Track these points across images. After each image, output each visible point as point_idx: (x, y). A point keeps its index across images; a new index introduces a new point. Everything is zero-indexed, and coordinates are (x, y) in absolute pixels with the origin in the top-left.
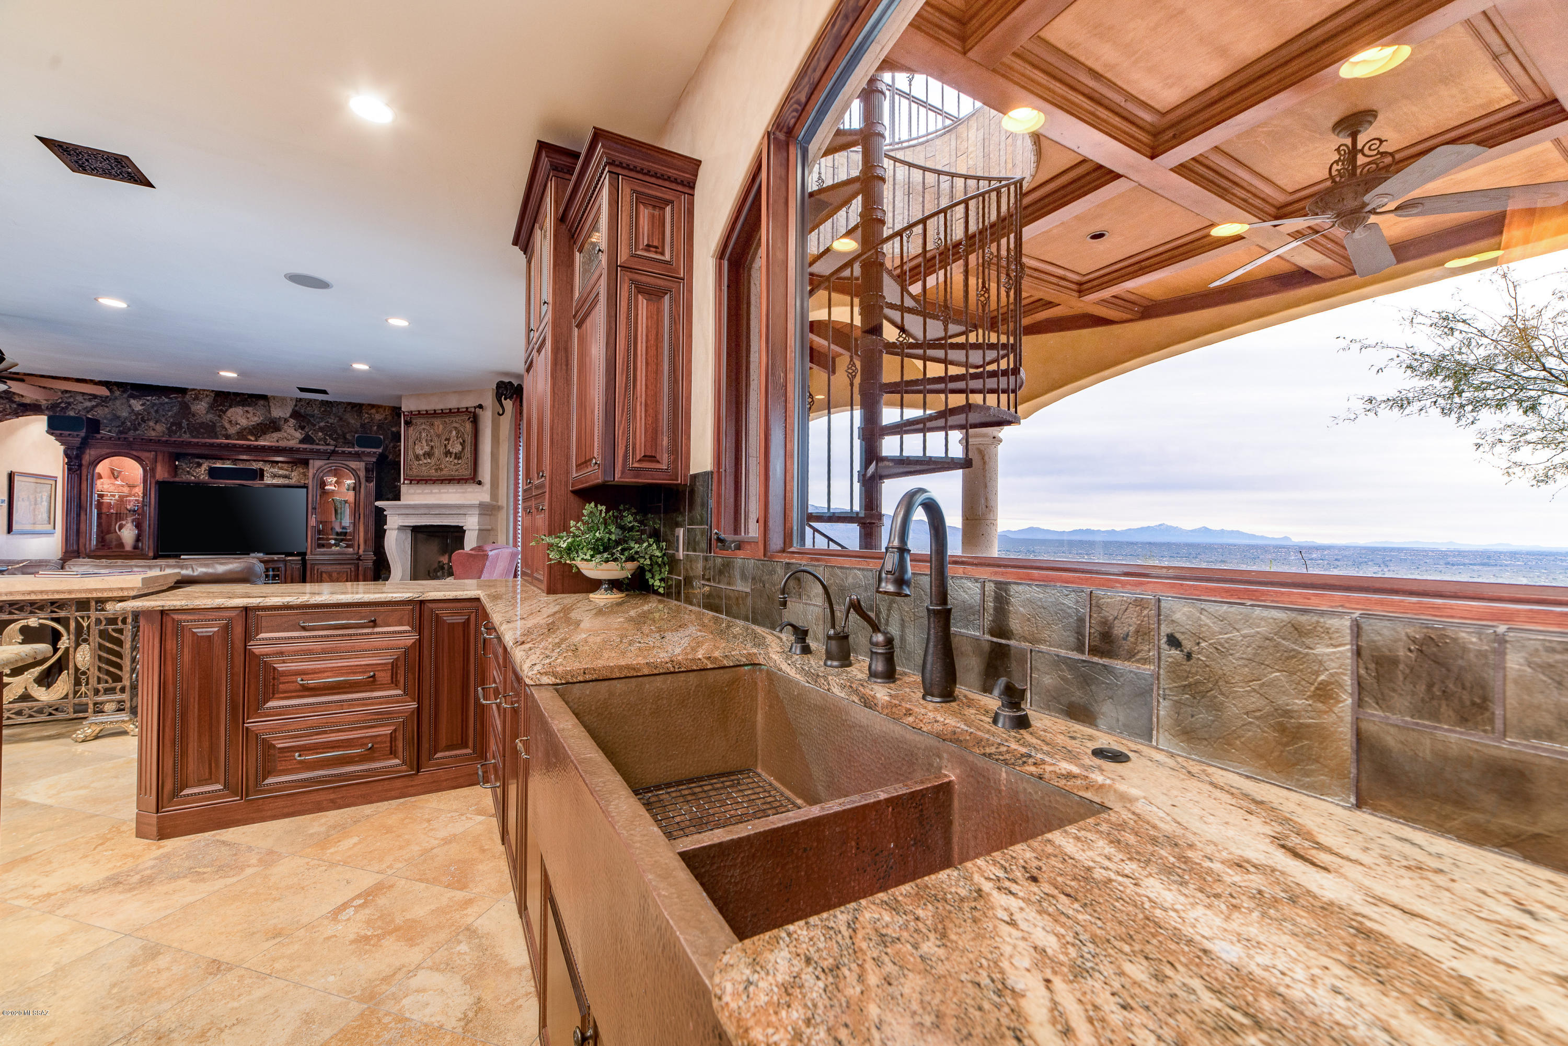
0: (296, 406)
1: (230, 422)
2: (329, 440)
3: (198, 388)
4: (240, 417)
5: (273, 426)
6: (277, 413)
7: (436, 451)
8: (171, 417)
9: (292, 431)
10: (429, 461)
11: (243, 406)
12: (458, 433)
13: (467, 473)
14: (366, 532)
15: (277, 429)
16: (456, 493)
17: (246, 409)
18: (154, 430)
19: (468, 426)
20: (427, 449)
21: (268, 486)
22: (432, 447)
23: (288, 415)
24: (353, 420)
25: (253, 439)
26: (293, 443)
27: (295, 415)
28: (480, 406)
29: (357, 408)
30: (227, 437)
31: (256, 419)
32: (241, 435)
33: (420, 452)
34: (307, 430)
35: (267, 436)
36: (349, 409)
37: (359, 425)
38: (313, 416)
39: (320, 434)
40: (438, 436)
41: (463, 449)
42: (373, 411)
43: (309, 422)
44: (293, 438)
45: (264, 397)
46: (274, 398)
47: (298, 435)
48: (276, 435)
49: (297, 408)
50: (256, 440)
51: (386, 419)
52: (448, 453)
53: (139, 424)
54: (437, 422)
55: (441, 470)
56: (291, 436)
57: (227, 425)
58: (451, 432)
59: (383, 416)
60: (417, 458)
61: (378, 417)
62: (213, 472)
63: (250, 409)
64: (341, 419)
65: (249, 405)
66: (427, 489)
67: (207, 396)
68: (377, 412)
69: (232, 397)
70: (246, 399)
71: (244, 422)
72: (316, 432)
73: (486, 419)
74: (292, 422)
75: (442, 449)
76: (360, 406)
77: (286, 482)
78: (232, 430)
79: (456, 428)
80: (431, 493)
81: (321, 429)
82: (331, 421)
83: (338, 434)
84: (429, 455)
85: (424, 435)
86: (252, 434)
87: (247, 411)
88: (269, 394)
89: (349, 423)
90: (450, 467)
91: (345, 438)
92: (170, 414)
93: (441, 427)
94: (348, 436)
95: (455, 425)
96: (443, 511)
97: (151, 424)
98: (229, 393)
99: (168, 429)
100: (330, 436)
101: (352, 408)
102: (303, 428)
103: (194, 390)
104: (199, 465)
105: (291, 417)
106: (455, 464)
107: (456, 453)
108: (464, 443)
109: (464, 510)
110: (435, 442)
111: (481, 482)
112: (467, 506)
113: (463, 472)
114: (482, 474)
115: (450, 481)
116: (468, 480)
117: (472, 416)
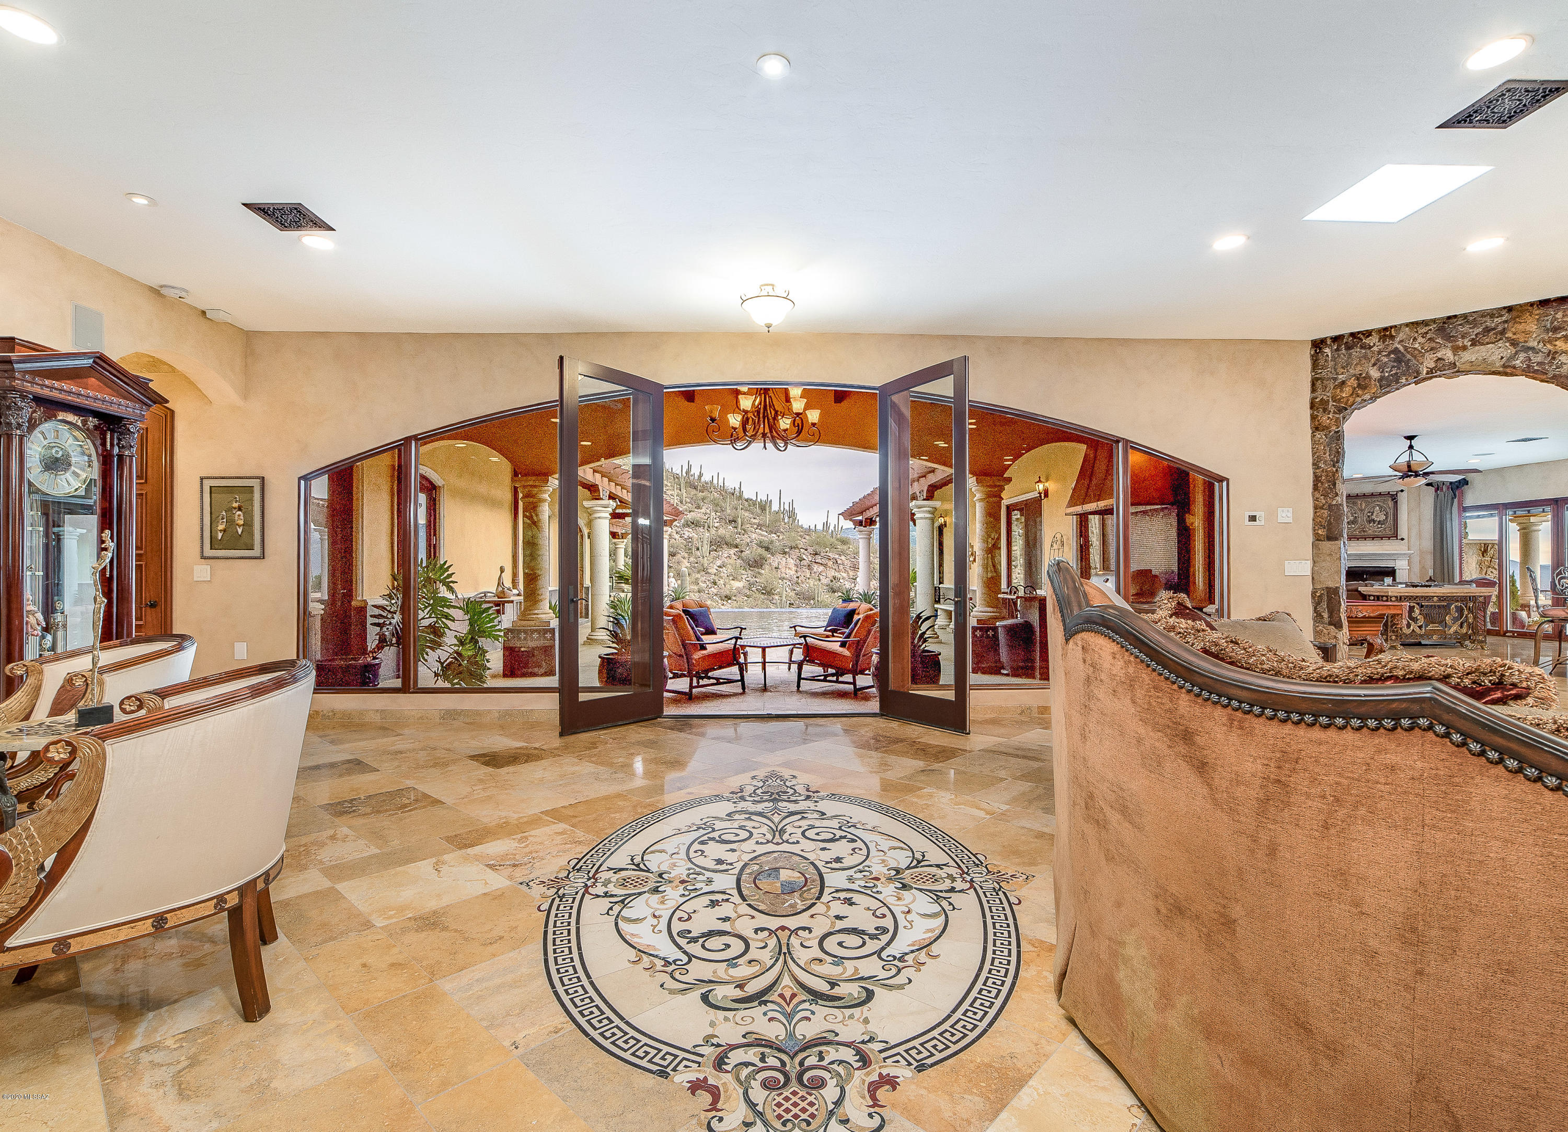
7: (1360, 520)
12: (1381, 507)
19: (1391, 504)
20: (1352, 518)
22: (1356, 517)
28: (1402, 491)
40: (1362, 510)
41: (1386, 518)
52: (1373, 521)
54: (1359, 501)
55: (1366, 531)
58: (1374, 507)
73: (1403, 499)
75: (1366, 518)
79: (1378, 505)
84: (1353, 522)
90: (1372, 529)
93: (1364, 504)
95: (1378, 503)
96: (1373, 557)
106: (1378, 528)
107: (1379, 521)
108: (1386, 515)
109: (1393, 556)
110: (1359, 514)
111: (1402, 539)
112: (1397, 554)
113: (1389, 533)
114: (1403, 531)
115: (1373, 538)
116: (1389, 538)
117: (1394, 497)
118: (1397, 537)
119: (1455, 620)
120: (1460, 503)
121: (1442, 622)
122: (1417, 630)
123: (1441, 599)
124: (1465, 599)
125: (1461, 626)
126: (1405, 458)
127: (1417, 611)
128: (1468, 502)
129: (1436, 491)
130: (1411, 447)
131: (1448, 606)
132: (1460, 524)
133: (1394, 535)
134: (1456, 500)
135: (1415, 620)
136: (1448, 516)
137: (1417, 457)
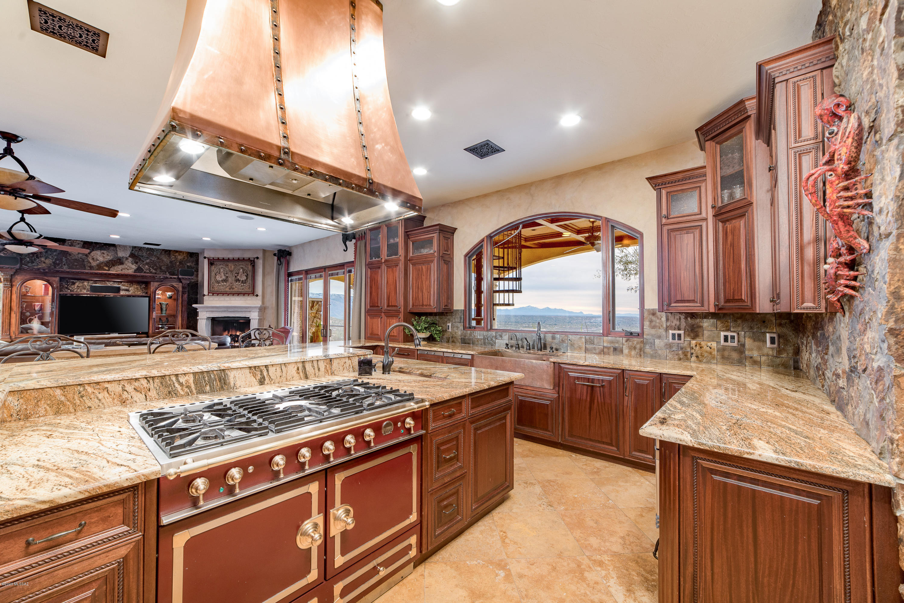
0: (132, 250)
1: (93, 259)
2: (152, 270)
3: (73, 239)
4: (99, 256)
5: (119, 261)
6: (121, 254)
7: (230, 279)
8: (55, 255)
9: (130, 265)
10: (225, 284)
11: (101, 250)
12: (243, 270)
13: (249, 290)
14: (182, 320)
15: (122, 263)
16: (241, 300)
17: (102, 251)
18: (44, 263)
19: (250, 267)
20: (224, 277)
21: (122, 296)
22: (227, 277)
23: (128, 255)
24: (165, 259)
25: (107, 269)
26: (131, 272)
27: (132, 255)
28: (257, 258)
29: (168, 252)
30: (91, 268)
31: (109, 257)
32: (99, 267)
33: (219, 278)
34: (139, 264)
35: (116, 267)
36: (163, 252)
37: (169, 262)
38: (142, 256)
39: (147, 266)
40: (231, 271)
41: (247, 278)
42: (177, 254)
43: (140, 260)
44: (131, 268)
45: (114, 245)
46: (120, 246)
47: (134, 267)
48: (121, 267)
49: (133, 252)
50: (109, 270)
51: (184, 258)
52: (238, 280)
53: (35, 259)
54: (230, 264)
55: (233, 289)
56: (129, 268)
57: (91, 261)
58: (239, 270)
59: (183, 257)
60: (218, 282)
61: (180, 257)
62: (93, 289)
63: (105, 252)
64: (158, 258)
65: (104, 250)
66: (222, 298)
67: (78, 244)
68: (179, 255)
69: (94, 245)
70: (103, 246)
71: (101, 259)
72: (144, 265)
73: (259, 264)
74: (130, 259)
75: (234, 278)
76: (170, 251)
77: (127, 293)
78: (94, 264)
79: (242, 268)
80: (224, 300)
81: (147, 264)
82: (153, 259)
83: (157, 267)
84: (225, 281)
85: (222, 270)
86: (106, 266)
87: (103, 253)
88: (116, 243)
89: (163, 261)
90: (238, 287)
91: (161, 268)
92: (55, 253)
93: (233, 267)
94: (163, 268)
95: (242, 266)
96: (236, 310)
97: (43, 259)
98: (92, 243)
99: (54, 263)
100: (153, 268)
101: (165, 252)
102: (137, 263)
103: (70, 240)
104: (74, 284)
105: (129, 256)
106: (242, 286)
107: (242, 281)
108: (247, 276)
109: (249, 309)
110: (229, 275)
111: (257, 296)
112: (252, 308)
113: (247, 290)
114: (258, 291)
115: (238, 294)
116: (249, 294)
117: (252, 262)
120: (288, 269)
128: (292, 269)
129: (278, 260)
133: (253, 293)
134: (286, 266)
136: (280, 279)
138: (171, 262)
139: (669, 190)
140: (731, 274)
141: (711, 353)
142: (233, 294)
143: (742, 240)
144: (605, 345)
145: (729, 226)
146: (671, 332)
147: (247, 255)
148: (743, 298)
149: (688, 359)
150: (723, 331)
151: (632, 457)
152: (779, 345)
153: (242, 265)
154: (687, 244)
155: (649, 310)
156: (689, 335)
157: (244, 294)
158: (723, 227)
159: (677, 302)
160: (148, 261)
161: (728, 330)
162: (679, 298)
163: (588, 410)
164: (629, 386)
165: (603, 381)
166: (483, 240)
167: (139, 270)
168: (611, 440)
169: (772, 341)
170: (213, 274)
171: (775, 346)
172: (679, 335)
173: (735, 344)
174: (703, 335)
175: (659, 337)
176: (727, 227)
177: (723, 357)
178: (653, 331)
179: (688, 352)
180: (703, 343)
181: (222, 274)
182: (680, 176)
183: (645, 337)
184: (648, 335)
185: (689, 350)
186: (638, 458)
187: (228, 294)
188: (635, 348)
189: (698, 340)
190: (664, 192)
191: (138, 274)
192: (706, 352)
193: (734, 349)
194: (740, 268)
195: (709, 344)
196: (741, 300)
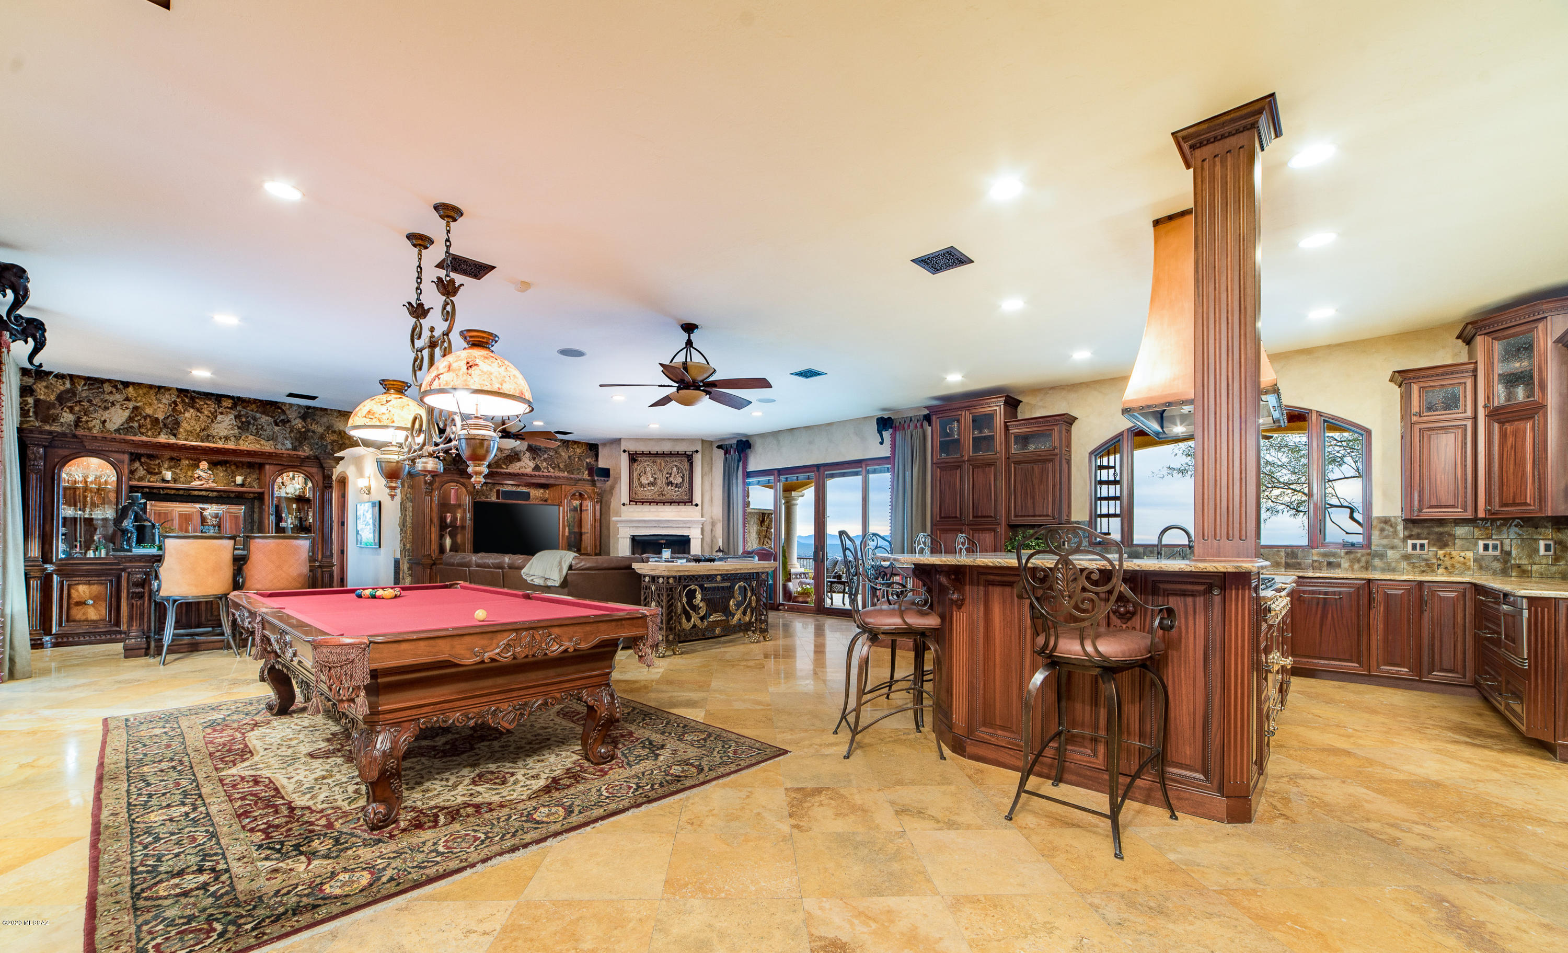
9: (527, 461)
12: (678, 469)
13: (686, 498)
16: (675, 511)
19: (687, 465)
20: (652, 479)
26: (529, 470)
28: (697, 451)
35: (513, 465)
40: (661, 471)
47: (532, 464)
54: (658, 460)
58: (672, 468)
66: (648, 508)
73: (697, 459)
74: (528, 454)
75: (664, 480)
80: (652, 511)
81: (545, 460)
84: (652, 484)
85: (648, 469)
90: (671, 492)
96: (670, 525)
102: (534, 459)
109: (688, 524)
111: (697, 505)
112: (691, 522)
114: (697, 498)
115: (671, 503)
116: (685, 503)
117: (689, 458)
118: (691, 502)
119: (738, 605)
120: (745, 467)
121: (726, 611)
122: (698, 623)
123: (727, 577)
124: (748, 577)
125: (744, 613)
126: (681, 358)
127: (699, 596)
128: (751, 467)
129: (725, 454)
130: (689, 343)
131: (731, 588)
132: (744, 490)
133: (689, 501)
134: (741, 464)
135: (695, 608)
136: (734, 481)
137: (697, 358)
138: (569, 457)
139: (1423, 385)
140: (1511, 477)
141: (1464, 564)
142: (664, 503)
143: (1528, 443)
144: (1315, 558)
145: (1509, 427)
146: (1410, 542)
147: (681, 448)
148: (1528, 501)
149: (1433, 571)
150: (1482, 539)
151: (1380, 672)
152: (1555, 552)
153: (676, 461)
154: (1446, 445)
155: (1378, 518)
156: (1434, 545)
157: (679, 503)
158: (1500, 429)
159: (1431, 507)
160: (546, 456)
161: (1490, 538)
162: (1434, 503)
163: (1318, 626)
164: (1378, 597)
165: (1340, 593)
166: (1121, 434)
167: (537, 468)
168: (1351, 656)
169: (1547, 548)
170: (635, 475)
171: (1551, 553)
172: (1422, 546)
173: (1498, 553)
174: (1454, 544)
175: (1393, 548)
176: (1506, 429)
177: (1481, 568)
178: (1385, 542)
179: (1433, 564)
180: (1454, 553)
181: (649, 474)
182: (1441, 370)
183: (1373, 548)
184: (1378, 546)
185: (1434, 561)
186: (1388, 673)
187: (657, 503)
188: (1359, 561)
189: (1448, 550)
190: (1415, 388)
191: (537, 473)
192: (1459, 562)
193: (1496, 558)
194: (1524, 471)
195: (1463, 554)
196: (1526, 504)
